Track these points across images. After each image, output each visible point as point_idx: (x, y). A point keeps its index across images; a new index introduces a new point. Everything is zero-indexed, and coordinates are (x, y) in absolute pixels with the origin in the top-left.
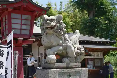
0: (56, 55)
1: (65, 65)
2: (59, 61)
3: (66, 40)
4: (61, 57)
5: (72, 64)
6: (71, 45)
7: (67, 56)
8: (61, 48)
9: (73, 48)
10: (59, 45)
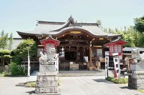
0: (137, 60)
1: (140, 63)
2: (138, 62)
3: (140, 56)
4: (138, 61)
5: (142, 63)
6: (142, 57)
7: (141, 61)
8: (139, 58)
9: (142, 58)
10: (138, 58)
